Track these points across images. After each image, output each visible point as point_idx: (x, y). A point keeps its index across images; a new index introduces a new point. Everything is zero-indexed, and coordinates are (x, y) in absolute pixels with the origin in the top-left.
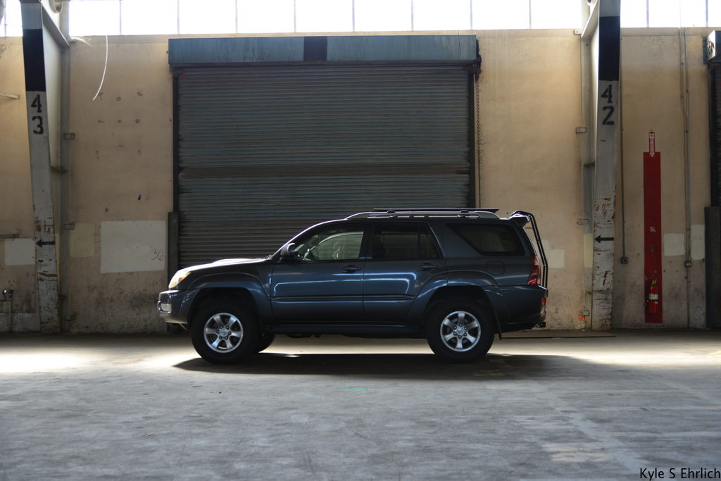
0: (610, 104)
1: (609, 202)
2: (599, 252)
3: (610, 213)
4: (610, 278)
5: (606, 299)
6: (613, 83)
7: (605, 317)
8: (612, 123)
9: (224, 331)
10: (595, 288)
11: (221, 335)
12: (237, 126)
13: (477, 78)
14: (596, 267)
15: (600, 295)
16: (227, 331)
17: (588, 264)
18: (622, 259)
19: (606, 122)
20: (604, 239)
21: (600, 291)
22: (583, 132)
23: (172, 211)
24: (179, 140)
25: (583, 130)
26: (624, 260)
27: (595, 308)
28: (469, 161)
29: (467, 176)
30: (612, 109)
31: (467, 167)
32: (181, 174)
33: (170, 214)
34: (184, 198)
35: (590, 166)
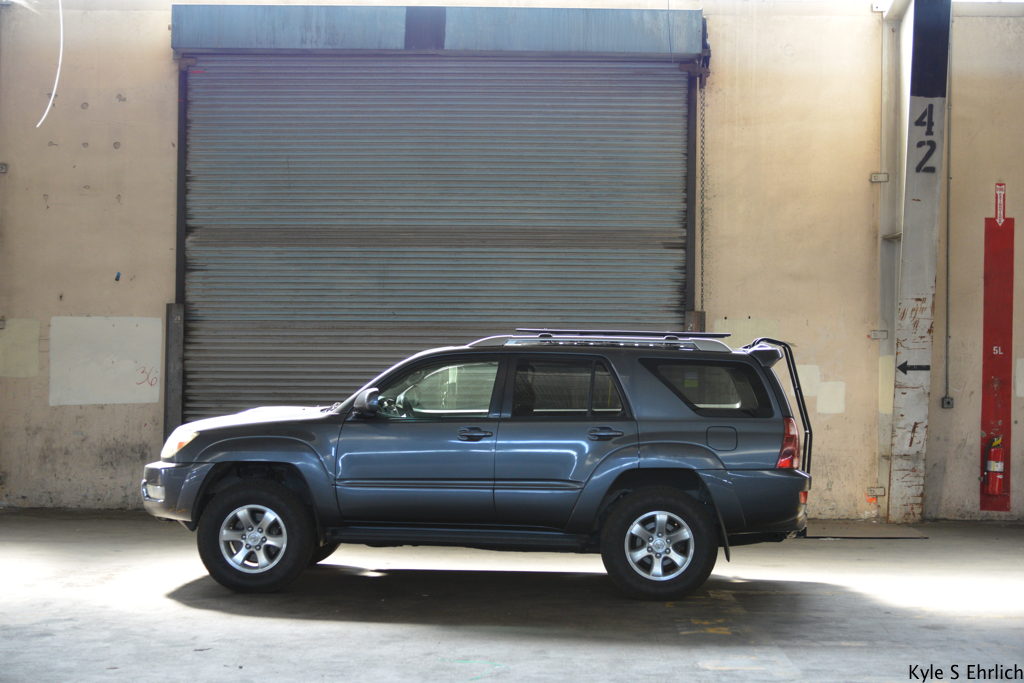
0: (930, 138)
1: (924, 305)
2: (904, 390)
3: (925, 324)
4: (921, 434)
5: (914, 470)
6: (936, 101)
7: (911, 501)
8: (932, 170)
9: (254, 536)
10: (896, 451)
11: (250, 543)
12: (289, 157)
13: (703, 85)
14: (898, 415)
15: (904, 464)
16: (259, 535)
17: (886, 407)
18: (943, 399)
19: (923, 167)
20: (912, 368)
21: (905, 456)
22: (882, 181)
23: (173, 301)
24: (187, 180)
25: (882, 178)
26: (947, 402)
27: (895, 484)
28: (685, 227)
29: (682, 251)
30: (932, 145)
31: (681, 238)
32: (190, 238)
33: (169, 307)
34: (194, 281)
35: (892, 239)
